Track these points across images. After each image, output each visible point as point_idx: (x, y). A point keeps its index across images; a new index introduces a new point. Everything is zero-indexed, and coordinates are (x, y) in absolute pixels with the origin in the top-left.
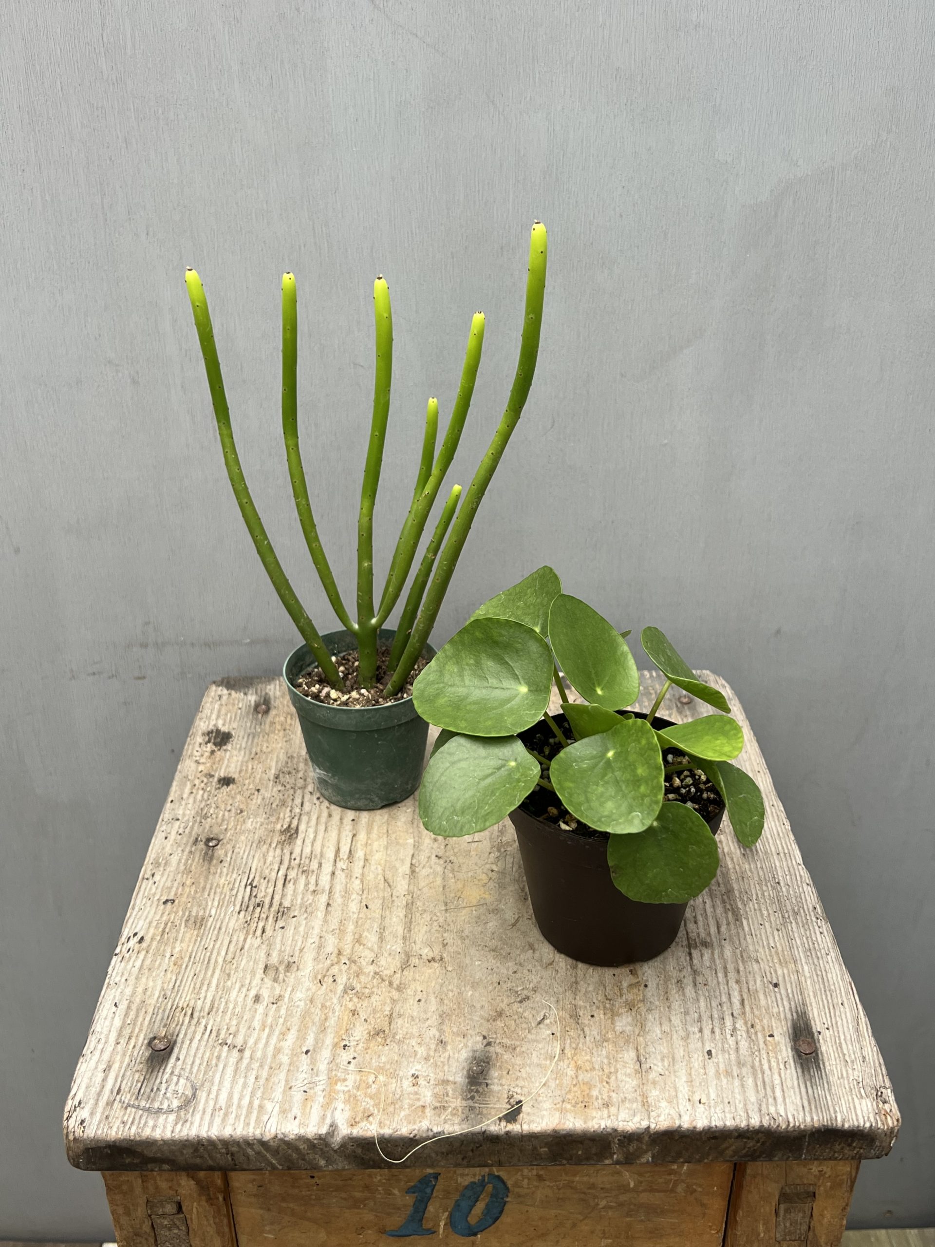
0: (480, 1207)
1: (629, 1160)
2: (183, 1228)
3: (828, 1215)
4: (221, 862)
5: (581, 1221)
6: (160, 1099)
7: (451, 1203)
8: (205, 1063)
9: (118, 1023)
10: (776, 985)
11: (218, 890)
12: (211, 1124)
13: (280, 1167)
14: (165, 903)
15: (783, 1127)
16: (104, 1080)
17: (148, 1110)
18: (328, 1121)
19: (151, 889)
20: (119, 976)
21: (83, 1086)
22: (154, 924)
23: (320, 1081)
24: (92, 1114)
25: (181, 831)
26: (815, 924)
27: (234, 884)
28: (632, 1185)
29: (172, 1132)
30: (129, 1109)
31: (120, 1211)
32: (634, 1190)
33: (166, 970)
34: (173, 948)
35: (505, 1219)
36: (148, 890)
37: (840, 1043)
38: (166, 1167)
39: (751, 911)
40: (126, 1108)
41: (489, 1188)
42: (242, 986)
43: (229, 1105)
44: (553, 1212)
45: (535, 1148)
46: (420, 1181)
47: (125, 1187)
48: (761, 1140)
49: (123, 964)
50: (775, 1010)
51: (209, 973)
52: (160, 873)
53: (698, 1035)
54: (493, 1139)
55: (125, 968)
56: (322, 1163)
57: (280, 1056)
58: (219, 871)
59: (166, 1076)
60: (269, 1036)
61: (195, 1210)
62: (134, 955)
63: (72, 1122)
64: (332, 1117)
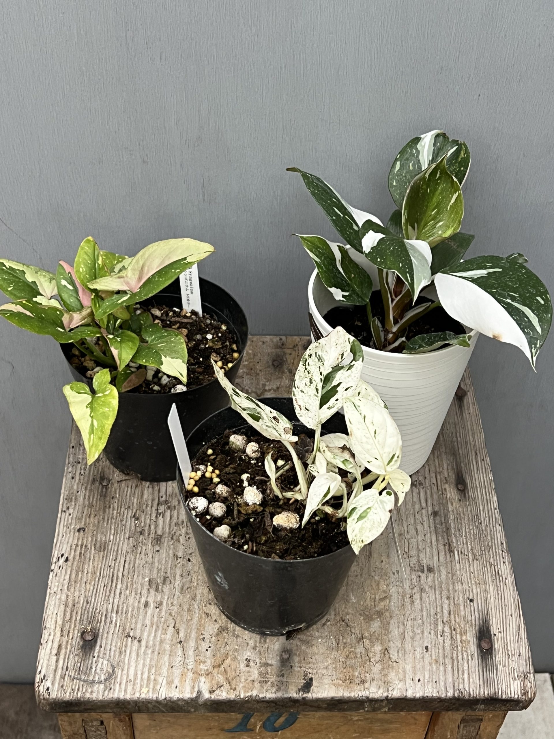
0: (282, 719)
1: (373, 711)
2: (104, 732)
4: (113, 498)
5: (342, 726)
6: (93, 674)
7: (265, 718)
8: (118, 650)
9: (60, 622)
10: (472, 601)
11: (113, 521)
12: (125, 691)
13: (166, 711)
14: (79, 531)
15: (467, 697)
16: (57, 661)
17: (87, 681)
18: (196, 690)
19: (68, 519)
20: (56, 586)
21: (45, 665)
22: (74, 547)
23: (190, 662)
24: (53, 684)
25: (82, 472)
26: (501, 556)
27: (123, 516)
29: (103, 696)
30: (75, 681)
33: (86, 583)
34: (89, 565)
35: (297, 725)
36: (66, 520)
37: (507, 643)
39: (461, 544)
40: (73, 680)
42: (136, 594)
43: (135, 679)
45: (319, 704)
48: (454, 702)
49: (57, 578)
50: (470, 619)
51: (114, 585)
52: (73, 506)
53: (421, 635)
54: (295, 701)
55: (59, 582)
56: (192, 709)
57: (164, 645)
58: (112, 506)
59: (95, 658)
60: (156, 631)
62: (63, 572)
63: (41, 688)
64: (199, 687)
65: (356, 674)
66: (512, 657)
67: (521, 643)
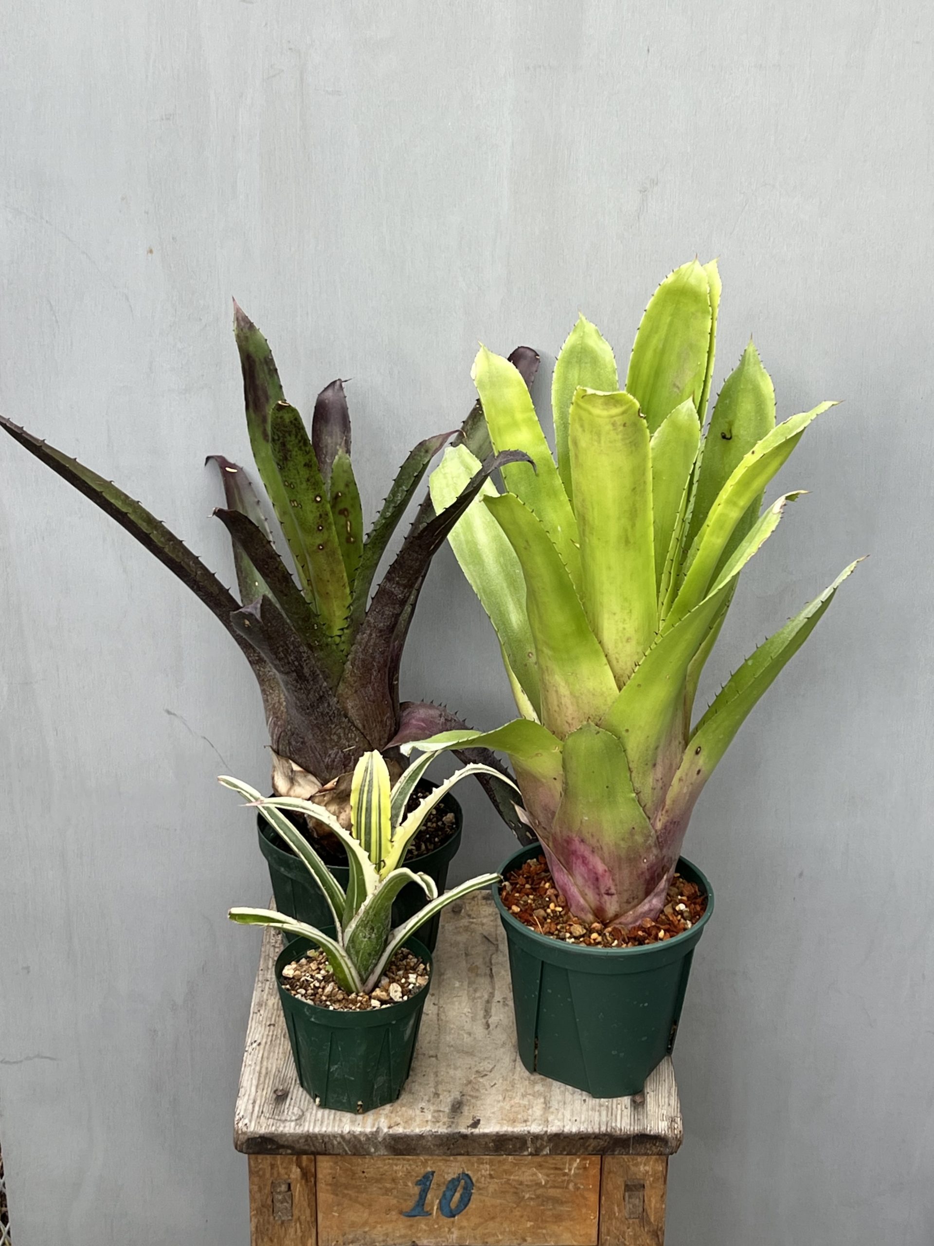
0: (457, 1195)
1: (536, 1153)
2: (290, 1202)
3: (653, 1201)
5: (515, 1208)
6: (285, 1116)
7: (440, 1193)
8: (307, 1101)
9: (255, 1082)
12: (314, 1127)
13: (350, 1153)
14: (270, 1025)
15: (618, 1132)
16: (254, 1107)
17: (280, 1120)
18: (376, 1126)
19: (259, 1018)
20: (251, 1061)
21: (243, 1109)
22: (265, 1037)
24: (250, 1121)
28: (543, 1183)
29: (295, 1129)
30: (270, 1120)
31: (256, 1188)
32: (544, 1186)
33: (277, 1059)
34: (279, 1048)
35: (472, 1205)
36: (257, 1018)
37: (658, 1098)
38: (289, 1151)
40: (268, 1119)
41: (463, 1182)
44: (498, 1201)
45: (486, 1143)
46: (424, 1177)
47: (261, 1173)
48: (608, 1140)
49: (251, 1055)
52: (263, 1010)
54: (465, 1137)
55: (253, 1058)
56: (373, 1150)
59: (287, 1106)
61: (298, 1190)
62: (257, 1051)
63: (240, 1125)
64: (379, 1124)
65: (519, 1116)
66: (663, 1106)
67: (671, 1098)
